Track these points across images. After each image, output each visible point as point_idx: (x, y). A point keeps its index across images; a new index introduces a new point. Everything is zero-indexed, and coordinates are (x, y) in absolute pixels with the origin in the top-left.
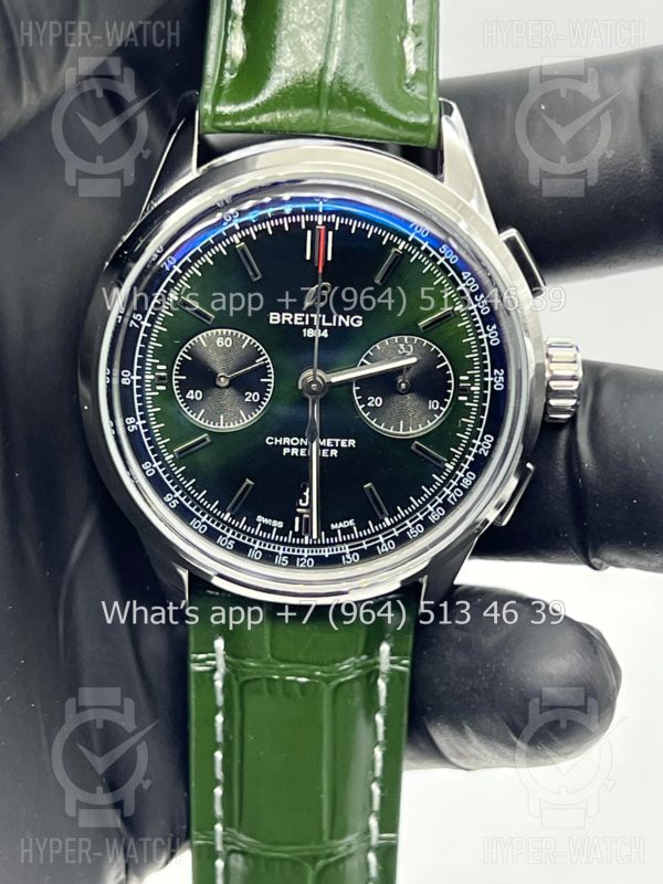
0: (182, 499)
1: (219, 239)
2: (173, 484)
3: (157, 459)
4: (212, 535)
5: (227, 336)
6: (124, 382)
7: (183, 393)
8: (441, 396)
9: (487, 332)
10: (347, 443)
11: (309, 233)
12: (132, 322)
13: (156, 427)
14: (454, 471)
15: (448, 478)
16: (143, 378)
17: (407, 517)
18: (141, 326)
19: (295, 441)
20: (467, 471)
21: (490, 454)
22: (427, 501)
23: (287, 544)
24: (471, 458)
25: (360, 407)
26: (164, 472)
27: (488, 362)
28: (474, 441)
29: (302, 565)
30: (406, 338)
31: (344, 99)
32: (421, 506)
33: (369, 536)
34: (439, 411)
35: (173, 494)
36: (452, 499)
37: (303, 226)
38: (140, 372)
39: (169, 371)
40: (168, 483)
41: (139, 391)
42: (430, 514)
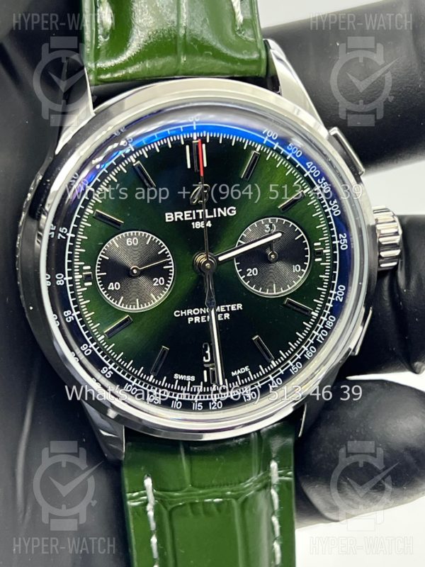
0: (115, 370)
1: (120, 161)
2: (107, 359)
3: (92, 341)
5: (134, 236)
6: (59, 283)
7: (105, 286)
8: (300, 260)
9: (330, 206)
10: (236, 307)
11: (187, 147)
12: (60, 235)
13: (88, 315)
14: (318, 318)
15: (315, 323)
16: (74, 279)
17: (288, 358)
18: (67, 237)
19: (196, 311)
20: (329, 315)
21: (344, 300)
22: (302, 343)
24: (330, 305)
25: (242, 278)
26: (99, 351)
27: (334, 229)
28: (331, 292)
29: (213, 408)
30: (270, 219)
31: (196, 47)
32: (298, 348)
33: (261, 377)
34: (301, 273)
35: (108, 367)
36: (320, 339)
37: (183, 143)
38: (71, 274)
39: (93, 270)
40: (103, 358)
41: (71, 289)
42: (305, 353)
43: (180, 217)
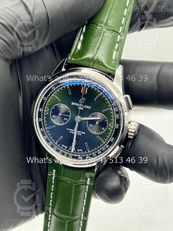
0: (48, 138)
1: (64, 85)
2: (46, 134)
3: (44, 128)
4: (52, 146)
5: (63, 105)
6: (40, 111)
7: (52, 115)
8: (105, 127)
9: (116, 115)
10: (83, 133)
11: (83, 87)
13: (45, 121)
14: (105, 144)
15: (103, 145)
16: (44, 111)
17: (93, 152)
18: (45, 100)
19: (73, 130)
20: (107, 144)
22: (98, 149)
23: (67, 152)
24: (109, 142)
25: (88, 126)
26: (45, 131)
27: (116, 122)
28: (110, 138)
29: (70, 157)
30: (100, 113)
31: (97, 61)
33: (85, 154)
34: (104, 130)
35: (46, 136)
36: (103, 150)
37: (82, 85)
38: (44, 109)
39: (50, 110)
40: (45, 134)
41: (43, 113)
42: (98, 152)
43: (76, 104)
